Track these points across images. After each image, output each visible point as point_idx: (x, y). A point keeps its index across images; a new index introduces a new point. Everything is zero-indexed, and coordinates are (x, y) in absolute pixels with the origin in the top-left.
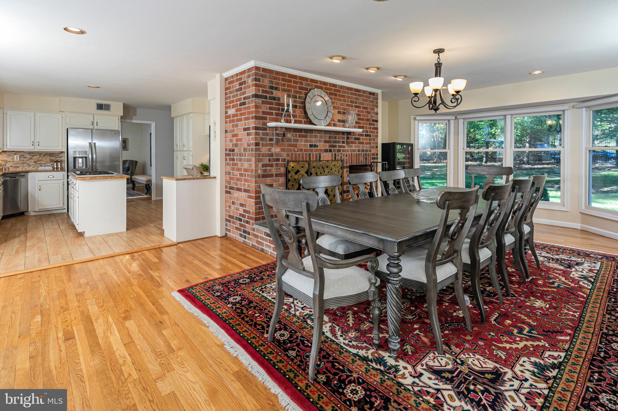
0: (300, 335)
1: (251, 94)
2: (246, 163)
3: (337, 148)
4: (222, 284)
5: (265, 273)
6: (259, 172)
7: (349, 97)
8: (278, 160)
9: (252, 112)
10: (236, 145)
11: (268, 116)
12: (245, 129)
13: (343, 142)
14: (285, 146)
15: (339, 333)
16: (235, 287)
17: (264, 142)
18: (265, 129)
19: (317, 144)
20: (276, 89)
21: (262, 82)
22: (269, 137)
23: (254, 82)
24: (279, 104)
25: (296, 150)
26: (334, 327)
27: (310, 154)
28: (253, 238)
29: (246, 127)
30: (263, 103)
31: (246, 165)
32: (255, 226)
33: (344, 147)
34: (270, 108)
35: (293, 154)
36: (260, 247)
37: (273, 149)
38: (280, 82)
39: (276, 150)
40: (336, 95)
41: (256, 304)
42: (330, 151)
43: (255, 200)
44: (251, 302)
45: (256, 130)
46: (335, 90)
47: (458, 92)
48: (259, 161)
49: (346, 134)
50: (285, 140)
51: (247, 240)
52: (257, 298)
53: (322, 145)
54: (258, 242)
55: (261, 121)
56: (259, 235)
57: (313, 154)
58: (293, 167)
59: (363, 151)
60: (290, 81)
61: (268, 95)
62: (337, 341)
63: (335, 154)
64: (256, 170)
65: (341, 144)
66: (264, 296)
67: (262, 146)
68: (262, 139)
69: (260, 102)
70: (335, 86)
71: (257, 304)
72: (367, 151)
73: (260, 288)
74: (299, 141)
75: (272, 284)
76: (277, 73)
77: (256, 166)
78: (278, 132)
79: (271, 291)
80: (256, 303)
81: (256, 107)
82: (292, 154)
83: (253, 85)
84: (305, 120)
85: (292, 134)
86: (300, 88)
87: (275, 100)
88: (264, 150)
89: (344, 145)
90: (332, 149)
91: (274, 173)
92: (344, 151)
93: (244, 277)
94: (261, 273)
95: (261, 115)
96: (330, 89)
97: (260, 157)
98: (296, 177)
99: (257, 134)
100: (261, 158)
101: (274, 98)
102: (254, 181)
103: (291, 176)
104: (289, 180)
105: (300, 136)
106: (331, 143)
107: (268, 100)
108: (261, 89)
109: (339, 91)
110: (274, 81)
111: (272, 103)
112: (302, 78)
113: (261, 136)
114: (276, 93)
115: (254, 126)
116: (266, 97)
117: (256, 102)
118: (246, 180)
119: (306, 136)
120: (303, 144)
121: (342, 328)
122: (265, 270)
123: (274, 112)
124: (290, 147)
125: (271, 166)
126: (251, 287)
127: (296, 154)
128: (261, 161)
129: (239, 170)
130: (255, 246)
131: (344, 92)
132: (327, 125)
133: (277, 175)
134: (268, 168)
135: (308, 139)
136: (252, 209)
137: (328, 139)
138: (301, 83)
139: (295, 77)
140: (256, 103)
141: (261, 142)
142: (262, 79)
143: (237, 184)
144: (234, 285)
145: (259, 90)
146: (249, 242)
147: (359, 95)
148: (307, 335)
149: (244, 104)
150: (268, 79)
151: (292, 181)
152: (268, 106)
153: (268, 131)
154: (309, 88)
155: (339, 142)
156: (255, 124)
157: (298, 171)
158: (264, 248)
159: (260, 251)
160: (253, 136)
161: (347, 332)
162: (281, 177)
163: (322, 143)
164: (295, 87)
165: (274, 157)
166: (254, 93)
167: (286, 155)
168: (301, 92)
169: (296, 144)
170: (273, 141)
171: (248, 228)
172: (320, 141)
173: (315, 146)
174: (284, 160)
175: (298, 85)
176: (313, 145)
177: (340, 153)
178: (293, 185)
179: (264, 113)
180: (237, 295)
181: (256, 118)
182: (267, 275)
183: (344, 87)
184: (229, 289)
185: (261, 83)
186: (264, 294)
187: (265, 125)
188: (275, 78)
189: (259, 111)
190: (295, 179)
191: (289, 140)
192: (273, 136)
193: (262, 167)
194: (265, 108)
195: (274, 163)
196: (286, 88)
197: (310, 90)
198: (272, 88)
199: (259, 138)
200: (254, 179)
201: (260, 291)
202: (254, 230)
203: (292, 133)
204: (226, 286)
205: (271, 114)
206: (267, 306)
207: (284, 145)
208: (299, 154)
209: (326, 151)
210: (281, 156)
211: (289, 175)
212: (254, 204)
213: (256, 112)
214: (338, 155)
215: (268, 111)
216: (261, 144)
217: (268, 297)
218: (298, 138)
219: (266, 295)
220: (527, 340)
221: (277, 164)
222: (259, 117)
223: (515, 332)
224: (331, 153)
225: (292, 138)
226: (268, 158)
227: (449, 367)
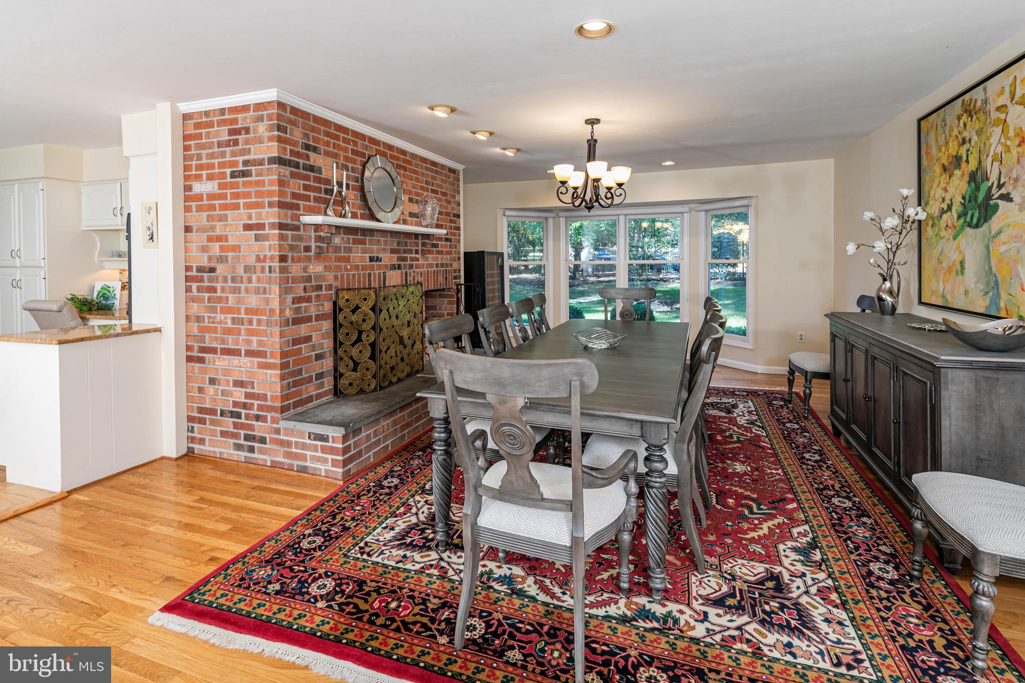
0: (501, 617)
1: (266, 156)
2: (254, 296)
3: (409, 262)
4: (267, 562)
5: (342, 515)
6: (288, 313)
7: (423, 175)
8: (319, 288)
9: (270, 194)
10: (222, 259)
11: (301, 203)
12: (247, 227)
13: (417, 252)
14: (330, 261)
15: (557, 590)
16: (303, 561)
17: (296, 255)
18: (297, 228)
19: (380, 256)
20: (315, 150)
21: (290, 135)
22: (303, 244)
23: (276, 133)
24: (319, 180)
25: (349, 267)
26: (542, 581)
27: (370, 275)
28: (276, 447)
29: (250, 222)
30: (293, 175)
31: (253, 301)
32: (283, 424)
33: (418, 260)
34: (306, 188)
35: (343, 274)
36: (296, 463)
37: (311, 267)
38: (321, 137)
39: (316, 268)
40: (405, 169)
41: (374, 584)
42: (399, 267)
43: (281, 369)
44: (361, 583)
45: (280, 229)
46: (405, 161)
47: (620, 185)
48: (286, 293)
49: (420, 237)
50: (330, 249)
51: (256, 455)
52: (368, 570)
53: (388, 258)
54: (288, 455)
55: (290, 212)
56: (294, 439)
57: (375, 274)
58: (347, 300)
59: (442, 265)
60: (337, 138)
61: (301, 161)
62: (565, 604)
63: (406, 273)
64: (282, 311)
65: (413, 255)
66: (378, 563)
67: (293, 261)
68: (292, 248)
69: (288, 173)
70: (404, 152)
71: (377, 582)
72: (447, 265)
73: (357, 548)
74: (354, 250)
75: (375, 533)
76: (317, 119)
77: (282, 302)
78: (322, 234)
79: (383, 548)
80: (372, 581)
81: (281, 183)
82: (342, 276)
83: (271, 139)
84: (362, 212)
85: (343, 239)
86: (355, 152)
87: (313, 171)
88: (296, 269)
89: (417, 256)
90: (402, 263)
91: (313, 314)
92: (418, 266)
93: (304, 535)
94: (334, 518)
95: (288, 199)
96: (397, 159)
97: (288, 283)
98: (354, 318)
99: (282, 237)
100: (290, 285)
101: (311, 168)
102: (278, 333)
103: (345, 317)
104: (341, 326)
105: (355, 242)
106: (400, 253)
107: (301, 171)
108: (288, 147)
109: (409, 163)
110: (311, 134)
111: (307, 178)
112: (356, 134)
113: (290, 242)
114: (316, 159)
115: (277, 221)
116: (297, 165)
117: (280, 172)
118: (251, 332)
119: (363, 242)
120: (359, 256)
121: (554, 579)
122: (338, 508)
123: (312, 194)
124: (340, 262)
125: (308, 300)
126: (337, 551)
127: (348, 275)
128: (290, 293)
129: (229, 310)
130: (283, 463)
131: (417, 166)
132: (396, 223)
133: (318, 318)
134: (303, 305)
135: (367, 246)
136: (271, 390)
137: (395, 246)
138: (355, 144)
139: (345, 130)
140: (279, 175)
141: (290, 255)
142: (291, 129)
143: (223, 341)
144: (296, 556)
145: (285, 149)
146: (264, 457)
147: (437, 172)
148: (512, 611)
149: (244, 174)
150: (300, 129)
151: (346, 327)
152: (302, 182)
153: (301, 232)
154: (367, 153)
155: (410, 252)
156: (279, 219)
157: (357, 307)
158: (308, 464)
159: (297, 471)
160: (272, 243)
161: (566, 584)
162: (325, 320)
163: (388, 255)
164: (346, 150)
165: (313, 283)
166: (276, 155)
167: (332, 277)
168: (355, 159)
169: (349, 257)
170: (311, 251)
171: (260, 429)
172: (384, 249)
173: (378, 259)
174: (329, 287)
175: (350, 147)
176: (374, 257)
177: (412, 270)
178: (347, 334)
179: (294, 195)
180: (320, 576)
181: (282, 205)
182: (349, 519)
183: (417, 156)
184: (292, 570)
185: (288, 136)
186: (374, 559)
187: (296, 220)
188: (313, 129)
189: (286, 193)
190: (352, 323)
191: (337, 249)
192: (310, 241)
193: (293, 303)
194: (296, 185)
195: (313, 294)
196: (331, 149)
197: (369, 158)
198: (307, 147)
199: (286, 246)
200: (277, 330)
201: (362, 554)
202: (277, 431)
203: (343, 235)
204: (279, 565)
205: (307, 198)
206: (399, 582)
207: (329, 259)
208: (354, 275)
209: (393, 267)
210: (325, 281)
211: (341, 317)
212: (278, 380)
213: (281, 193)
214: (410, 274)
215: (302, 192)
216: (290, 259)
217: (386, 562)
218: (351, 245)
219: (379, 560)
220: (765, 520)
221: (318, 296)
222: (286, 203)
223: (746, 512)
224: (400, 271)
225: (342, 245)
226: (303, 285)
227: (725, 589)
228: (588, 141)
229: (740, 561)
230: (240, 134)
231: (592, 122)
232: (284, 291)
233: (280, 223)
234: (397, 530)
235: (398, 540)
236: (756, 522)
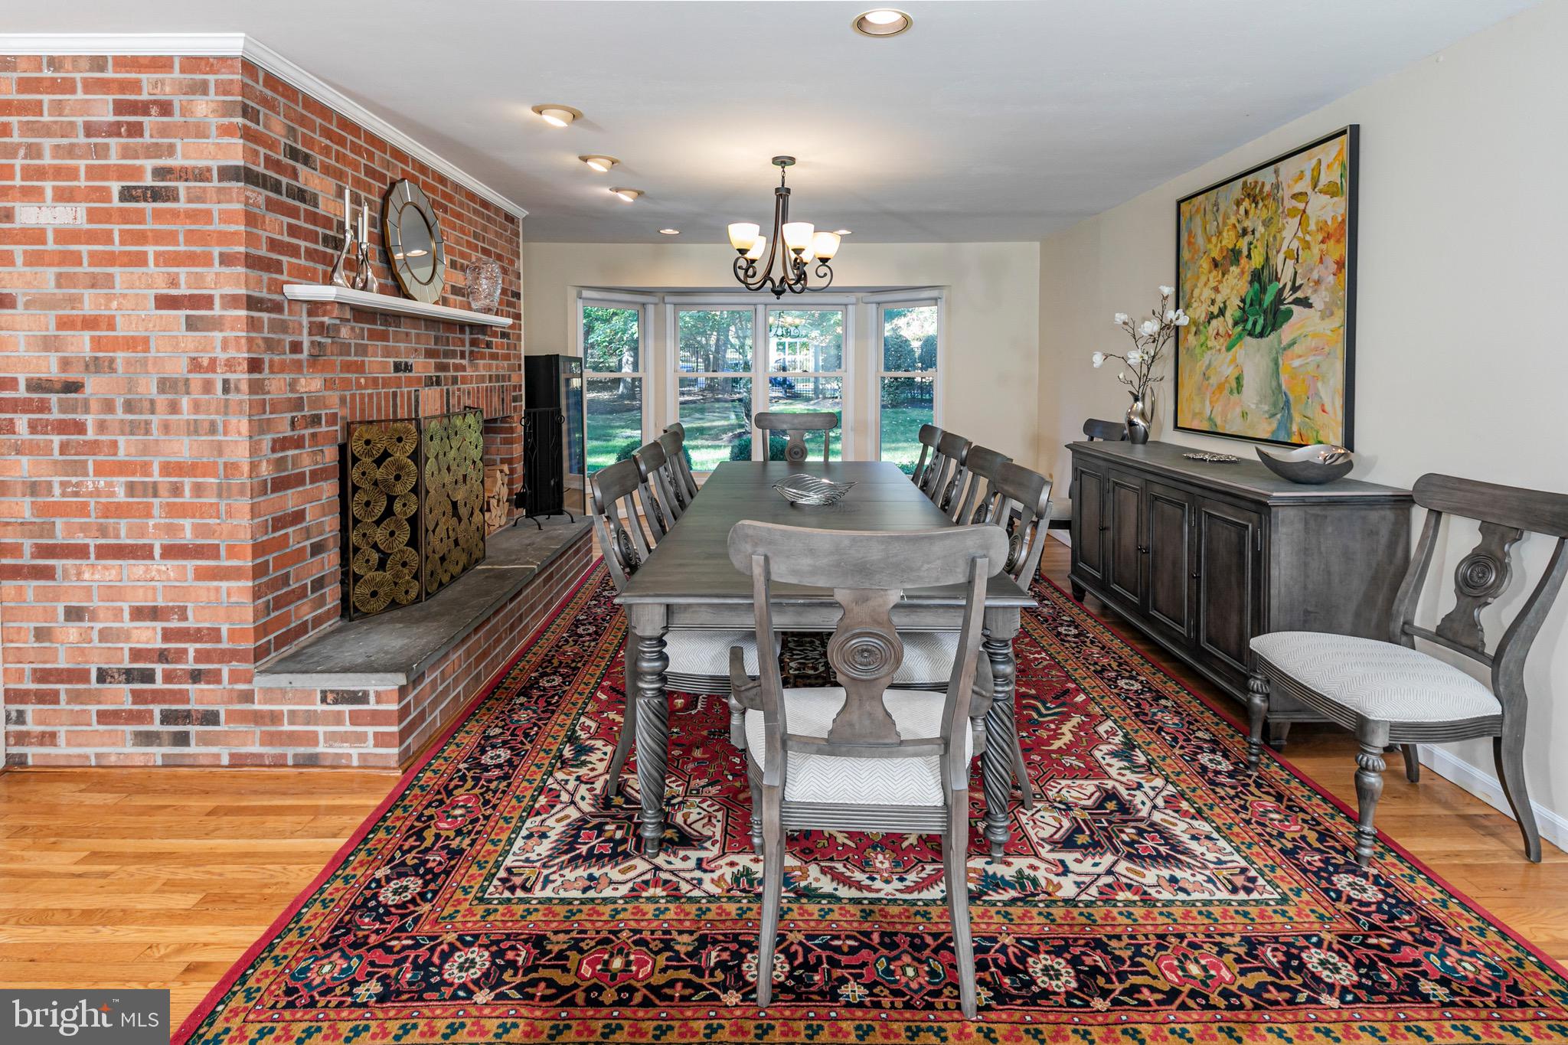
0: (801, 937)
1: (214, 165)
2: (186, 440)
3: (452, 373)
4: (325, 946)
5: (433, 830)
6: (265, 471)
7: (470, 222)
8: (315, 420)
9: (224, 238)
10: (95, 365)
11: (284, 259)
12: (166, 302)
13: (463, 356)
14: (334, 371)
15: (858, 876)
16: (402, 929)
17: (276, 358)
18: (277, 307)
19: (410, 361)
20: (306, 160)
21: (265, 126)
22: (288, 339)
23: (240, 120)
24: (313, 218)
25: (363, 381)
26: (831, 868)
27: (395, 394)
28: (242, 728)
29: (174, 292)
30: (271, 205)
31: (183, 449)
32: (261, 682)
33: (463, 368)
34: (293, 231)
36: (290, 752)
37: (303, 381)
38: (316, 137)
39: (311, 384)
40: (445, 210)
41: (562, 937)
42: (438, 383)
43: (254, 579)
44: (538, 942)
45: (249, 308)
46: (445, 195)
48: (262, 432)
49: (467, 329)
50: (335, 348)
51: (193, 749)
52: (539, 916)
53: (423, 366)
54: (270, 739)
55: (265, 276)
56: (285, 708)
57: (402, 394)
58: (368, 442)
59: (498, 378)
60: (341, 142)
61: (284, 180)
62: (881, 895)
63: (448, 393)
64: (254, 466)
65: (458, 361)
66: (550, 899)
67: (272, 372)
68: (271, 345)
69: (261, 200)
70: (442, 180)
71: (567, 932)
72: (504, 378)
73: (496, 882)
74: (370, 349)
75: (515, 848)
76: (310, 103)
77: (254, 450)
78: (326, 319)
79: (545, 872)
80: (556, 933)
81: (251, 219)
82: (353, 396)
83: (226, 131)
84: (382, 281)
85: (353, 329)
86: (371, 172)
87: (303, 200)
88: (277, 385)
89: (463, 362)
90: (442, 374)
91: (307, 469)
92: (464, 380)
93: (378, 881)
94: (420, 838)
95: (263, 252)
96: (433, 190)
97: (264, 412)
98: (379, 473)
99: (253, 324)
100: (267, 416)
101: (301, 195)
102: (248, 509)
103: (364, 474)
104: (356, 489)
105: (373, 335)
106: (438, 357)
107: (284, 198)
108: (262, 151)
109: (450, 199)
110: (301, 130)
111: (293, 213)
112: (373, 139)
113: (266, 335)
114: (310, 179)
115: (243, 291)
116: (276, 187)
117: (247, 198)
118: (173, 510)
119: (384, 336)
120: (378, 361)
121: (847, 859)
122: (418, 819)
123: (303, 244)
124: (348, 372)
125: (298, 443)
126: (459, 895)
127: (362, 396)
128: (269, 431)
129: (122, 468)
130: (261, 756)
131: (461, 205)
132: (436, 303)
133: (316, 476)
134: (290, 453)
135: (391, 344)
136: (229, 619)
137: (432, 345)
138: (371, 156)
139: (354, 128)
140: (247, 204)
141: (267, 357)
142: (266, 115)
143: (103, 531)
144: (383, 922)
145: (256, 153)
146: (214, 750)
147: (489, 219)
148: (812, 924)
149: (156, 195)
150: (282, 118)
151: (365, 491)
152: (286, 220)
153: (285, 316)
154: (389, 174)
155: (453, 354)
156: (247, 287)
157: (386, 455)
158: (321, 749)
159: (295, 766)
160: (228, 334)
161: (867, 864)
162: (326, 479)
163: (421, 360)
164: (355, 166)
165: (306, 412)
166: (241, 163)
167: (337, 401)
168: (370, 184)
169: (363, 364)
170: (301, 352)
171: (198, 696)
172: (416, 350)
173: (408, 368)
174: (333, 419)
175: (363, 161)
176: (400, 363)
177: (456, 387)
178: (368, 504)
179: (274, 245)
180: (453, 948)
181: (252, 262)
182: (452, 834)
183: (461, 187)
184: (389, 950)
185: (261, 128)
186: (538, 893)
187: (276, 292)
188: (303, 121)
189: (259, 238)
190: (376, 483)
191: (345, 349)
192: (301, 334)
193: (273, 450)
194: (276, 225)
195: (307, 432)
196: (333, 162)
197: (393, 184)
198: (293, 153)
199: (261, 342)
200: (244, 503)
201: (512, 890)
202: (248, 697)
204: (355, 946)
205: (294, 251)
206: (606, 922)
207: (332, 366)
208: (371, 396)
209: (432, 382)
210: (326, 407)
211: (355, 474)
212: (247, 599)
213: (251, 239)
214: (454, 394)
215: (286, 239)
216: (267, 365)
217: (563, 894)
218: (366, 342)
219: (548, 893)
220: (1062, 722)
221: (314, 435)
222: (260, 258)
223: (1035, 716)
224: (438, 388)
225: (353, 342)
226: (289, 415)
227: (1066, 824)
228: (777, 190)
229: (1064, 782)
230: (147, 113)
231: (783, 161)
232: (259, 428)
233: (249, 297)
234: (553, 835)
235: (566, 852)
236: (1053, 726)
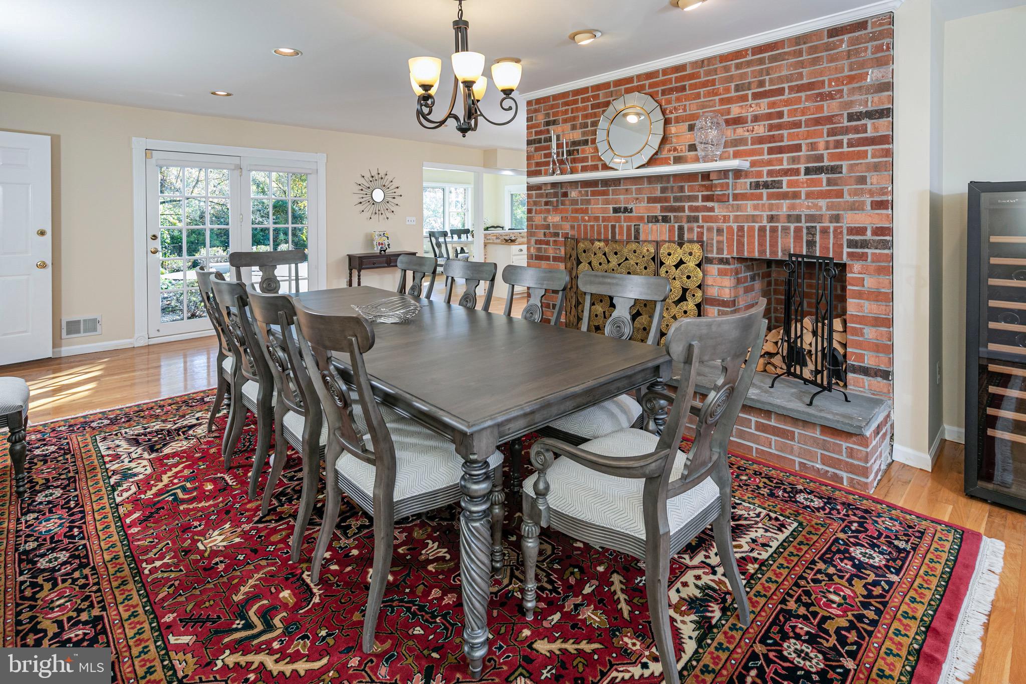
6: (532, 251)
8: (557, 235)
11: (542, 169)
14: (567, 213)
17: (538, 208)
19: (630, 206)
20: (554, 122)
21: (535, 120)
22: (543, 200)
25: (586, 218)
27: (613, 227)
30: (537, 150)
33: (710, 210)
35: (580, 225)
37: (550, 217)
38: (560, 109)
39: (553, 218)
42: (665, 220)
45: (528, 191)
46: (681, 79)
48: (531, 236)
50: (567, 202)
53: (641, 208)
57: (621, 227)
59: (795, 218)
60: (576, 102)
61: (543, 137)
63: (681, 228)
64: (528, 248)
65: (700, 203)
67: (536, 213)
68: (535, 203)
69: (533, 149)
70: (679, 68)
72: (815, 219)
74: (592, 202)
77: (529, 242)
81: (528, 158)
82: (579, 226)
85: (580, 192)
88: (538, 219)
89: (709, 204)
90: (671, 214)
91: (552, 256)
95: (533, 168)
96: (664, 83)
97: (533, 228)
99: (529, 196)
100: (534, 230)
105: (594, 194)
106: (667, 202)
107: (543, 144)
108: (534, 130)
109: (692, 77)
110: (552, 111)
112: (595, 89)
113: (534, 199)
114: (555, 130)
116: (540, 141)
117: (528, 150)
119: (605, 193)
120: (599, 207)
124: (576, 213)
125: (548, 243)
127: (586, 226)
128: (534, 236)
133: (556, 259)
134: (544, 246)
135: (611, 197)
137: (658, 194)
138: (595, 98)
139: (584, 90)
140: (527, 153)
141: (534, 208)
142: (535, 116)
145: (532, 132)
150: (543, 112)
152: (543, 152)
153: (542, 191)
154: (609, 99)
155: (692, 199)
163: (644, 204)
164: (585, 110)
165: (551, 231)
167: (569, 227)
168: (594, 113)
169: (587, 208)
172: (637, 199)
173: (626, 210)
174: (566, 235)
175: (590, 103)
176: (620, 208)
177: (695, 225)
179: (537, 164)
181: (529, 173)
185: (534, 122)
188: (552, 107)
189: (532, 164)
191: (574, 202)
193: (536, 244)
194: (539, 157)
195: (552, 239)
196: (569, 117)
198: (548, 123)
199: (531, 202)
203: (580, 189)
205: (547, 164)
207: (566, 211)
208: (592, 226)
209: (653, 220)
210: (562, 229)
213: (529, 165)
214: (691, 229)
215: (543, 160)
216: (534, 211)
218: (589, 197)
221: (555, 241)
222: (533, 171)
224: (668, 225)
225: (579, 198)
226: (543, 231)
232: (530, 234)
233: (527, 187)
